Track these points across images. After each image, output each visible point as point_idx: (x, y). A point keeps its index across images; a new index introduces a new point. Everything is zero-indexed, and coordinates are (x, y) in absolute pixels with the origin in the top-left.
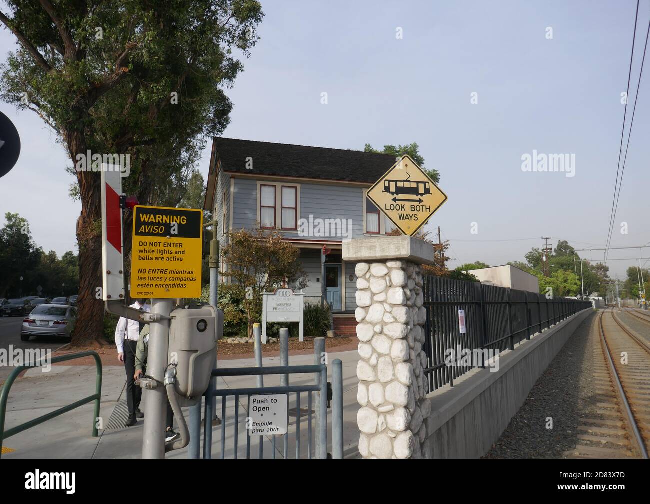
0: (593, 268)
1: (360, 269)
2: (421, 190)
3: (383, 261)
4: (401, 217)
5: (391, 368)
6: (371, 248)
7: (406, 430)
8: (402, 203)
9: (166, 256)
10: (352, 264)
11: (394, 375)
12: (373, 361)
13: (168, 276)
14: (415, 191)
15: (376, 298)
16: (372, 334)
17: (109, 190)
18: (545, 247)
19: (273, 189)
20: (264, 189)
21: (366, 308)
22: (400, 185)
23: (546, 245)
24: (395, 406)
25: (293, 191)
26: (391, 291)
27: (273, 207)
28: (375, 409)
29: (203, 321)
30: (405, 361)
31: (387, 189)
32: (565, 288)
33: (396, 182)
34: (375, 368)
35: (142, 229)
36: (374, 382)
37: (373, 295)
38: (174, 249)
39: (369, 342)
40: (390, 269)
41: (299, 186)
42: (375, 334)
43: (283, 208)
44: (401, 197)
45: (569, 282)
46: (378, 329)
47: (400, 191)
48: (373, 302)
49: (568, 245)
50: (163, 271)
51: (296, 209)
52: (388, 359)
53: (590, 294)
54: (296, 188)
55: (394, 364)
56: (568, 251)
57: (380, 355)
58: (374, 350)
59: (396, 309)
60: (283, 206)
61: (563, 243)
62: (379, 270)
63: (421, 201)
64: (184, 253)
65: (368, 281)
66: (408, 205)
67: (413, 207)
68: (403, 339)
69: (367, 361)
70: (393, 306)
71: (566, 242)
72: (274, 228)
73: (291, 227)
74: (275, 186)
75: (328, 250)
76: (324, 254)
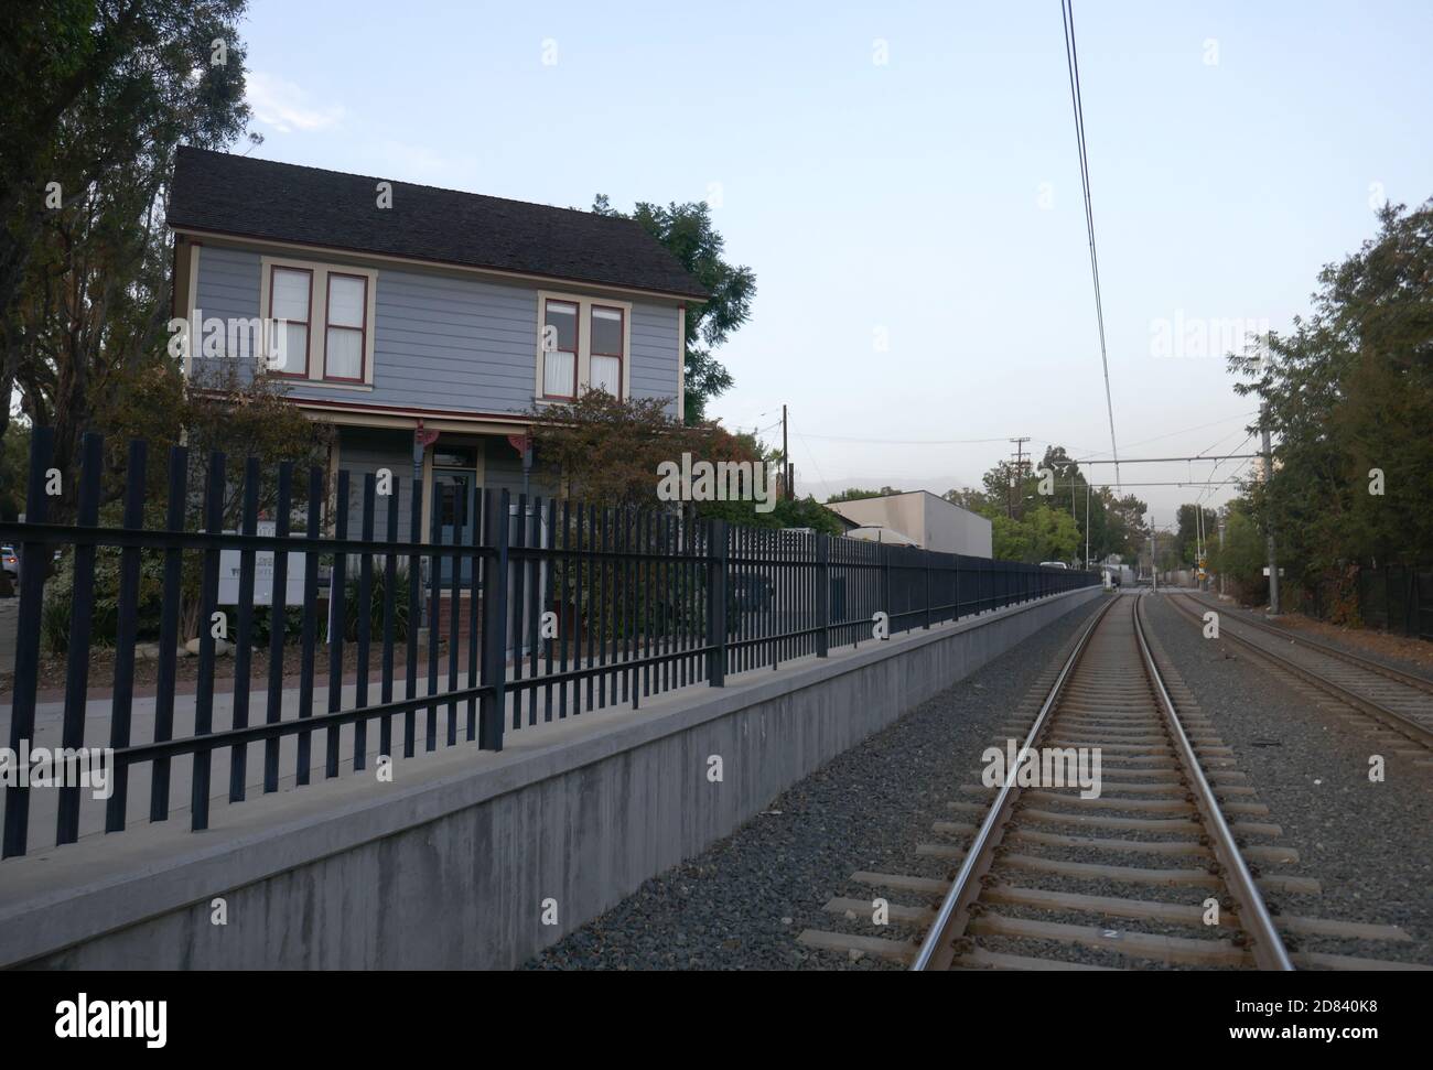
0: (1115, 505)
10: (501, 470)
18: (1016, 459)
19: (303, 279)
20: (280, 277)
23: (1020, 454)
25: (358, 286)
27: (303, 324)
32: (1050, 543)
41: (373, 274)
43: (328, 326)
45: (1059, 531)
49: (1066, 455)
51: (363, 331)
53: (1102, 558)
54: (365, 278)
56: (1065, 469)
60: (330, 323)
61: (1055, 452)
71: (1062, 450)
72: (305, 377)
73: (350, 376)
74: (310, 272)
75: (430, 433)
76: (419, 443)
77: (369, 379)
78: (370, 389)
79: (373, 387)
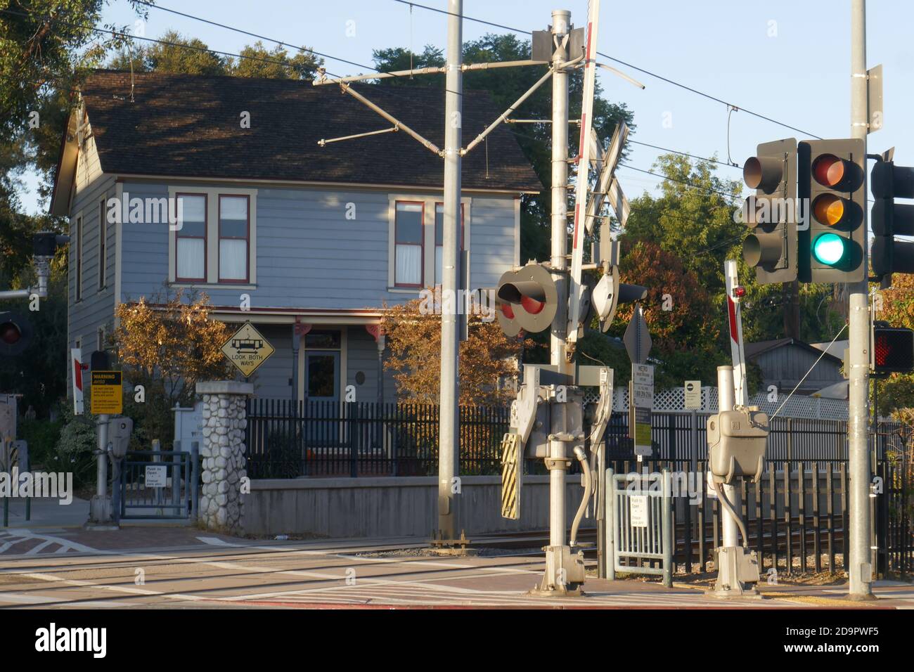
1: (206, 398)
2: (257, 345)
3: (216, 394)
4: (243, 363)
5: (218, 449)
6: (210, 388)
7: (223, 480)
8: (244, 354)
9: (106, 394)
10: (201, 396)
11: (220, 453)
12: (210, 446)
13: (107, 403)
14: (252, 346)
15: (213, 414)
16: (210, 432)
17: (76, 362)
19: (200, 201)
20: (183, 201)
21: (208, 419)
22: (243, 342)
24: (220, 468)
26: (220, 410)
27: (202, 238)
28: (211, 471)
29: (124, 424)
30: (226, 446)
31: (234, 345)
33: (240, 340)
34: (211, 450)
35: (95, 382)
36: (210, 457)
37: (212, 412)
38: (109, 391)
39: (209, 437)
40: (220, 399)
41: (253, 193)
42: (212, 433)
43: (220, 238)
44: (243, 350)
46: (213, 430)
47: (242, 346)
48: (211, 416)
50: (105, 401)
51: (247, 240)
52: (217, 445)
54: (248, 197)
55: (220, 447)
57: (214, 443)
58: (211, 441)
59: (222, 419)
60: (222, 235)
62: (215, 399)
63: (256, 353)
64: (113, 392)
65: (209, 405)
66: (247, 356)
67: (250, 357)
68: (224, 435)
69: (207, 446)
70: (220, 418)
72: (204, 281)
73: (238, 278)
74: (205, 195)
75: (305, 326)
76: (297, 334)
77: (253, 280)
78: (254, 288)
79: (257, 285)
